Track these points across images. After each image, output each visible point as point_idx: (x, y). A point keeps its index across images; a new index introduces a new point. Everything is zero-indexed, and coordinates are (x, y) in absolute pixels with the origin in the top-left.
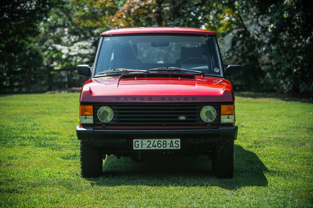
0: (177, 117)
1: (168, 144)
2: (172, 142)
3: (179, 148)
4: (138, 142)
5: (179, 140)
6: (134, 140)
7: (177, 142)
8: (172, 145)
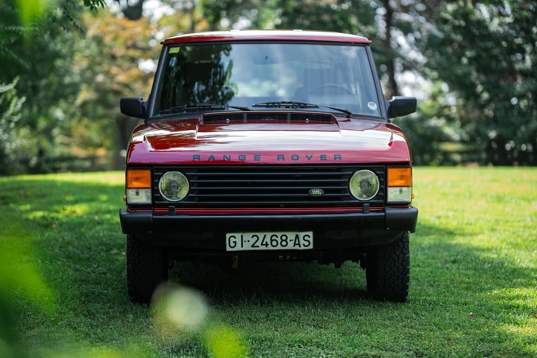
0: (307, 191)
1: (290, 241)
2: (297, 237)
3: (311, 247)
4: (235, 238)
5: (311, 234)
6: (228, 235)
7: (306, 238)
8: (297, 242)
